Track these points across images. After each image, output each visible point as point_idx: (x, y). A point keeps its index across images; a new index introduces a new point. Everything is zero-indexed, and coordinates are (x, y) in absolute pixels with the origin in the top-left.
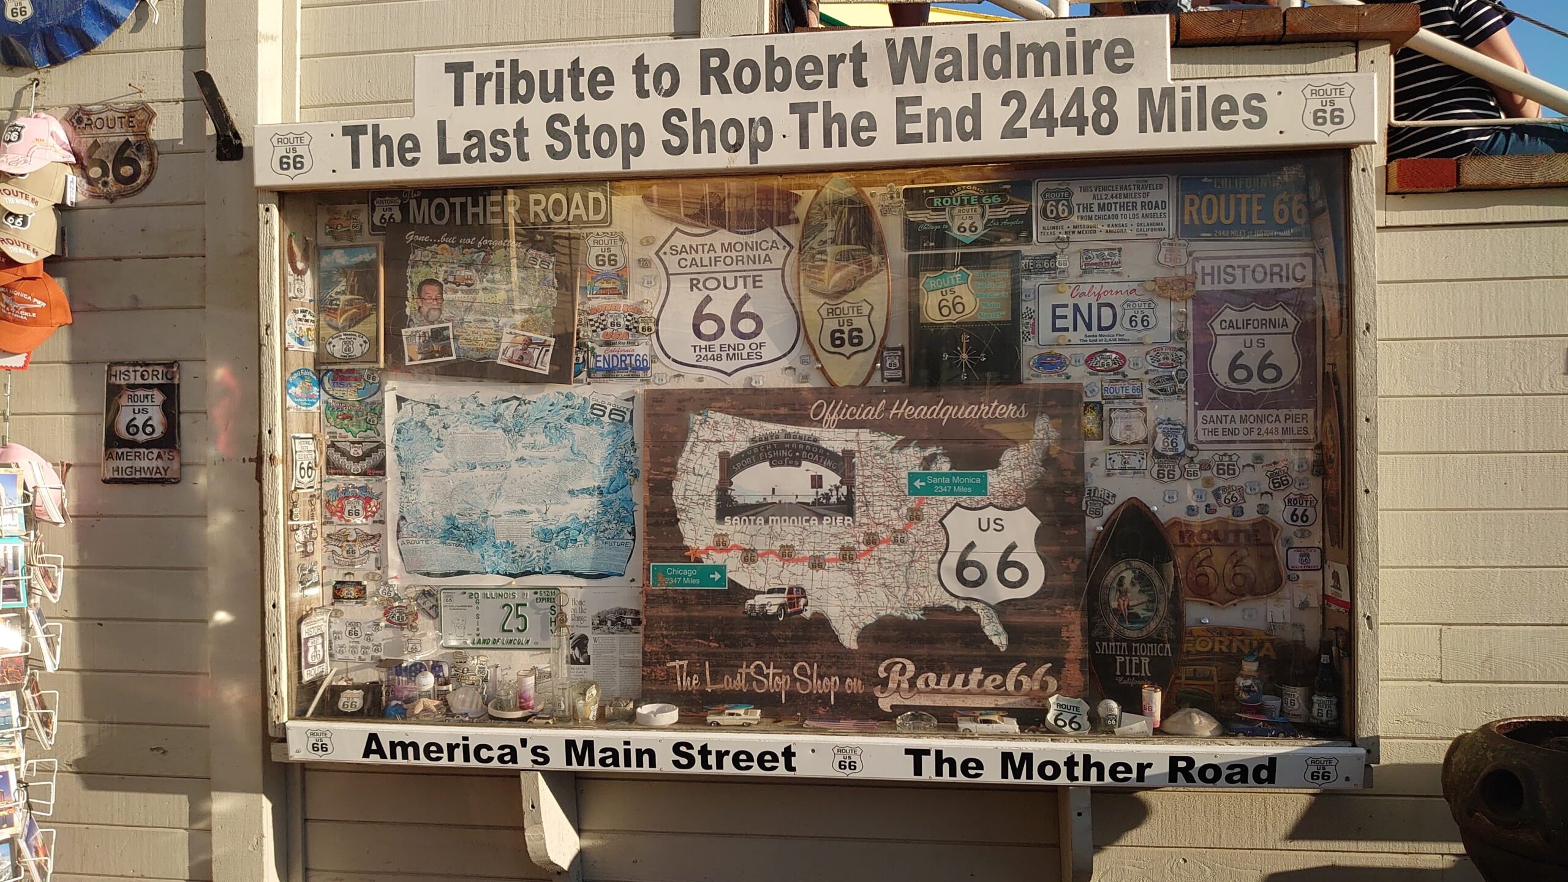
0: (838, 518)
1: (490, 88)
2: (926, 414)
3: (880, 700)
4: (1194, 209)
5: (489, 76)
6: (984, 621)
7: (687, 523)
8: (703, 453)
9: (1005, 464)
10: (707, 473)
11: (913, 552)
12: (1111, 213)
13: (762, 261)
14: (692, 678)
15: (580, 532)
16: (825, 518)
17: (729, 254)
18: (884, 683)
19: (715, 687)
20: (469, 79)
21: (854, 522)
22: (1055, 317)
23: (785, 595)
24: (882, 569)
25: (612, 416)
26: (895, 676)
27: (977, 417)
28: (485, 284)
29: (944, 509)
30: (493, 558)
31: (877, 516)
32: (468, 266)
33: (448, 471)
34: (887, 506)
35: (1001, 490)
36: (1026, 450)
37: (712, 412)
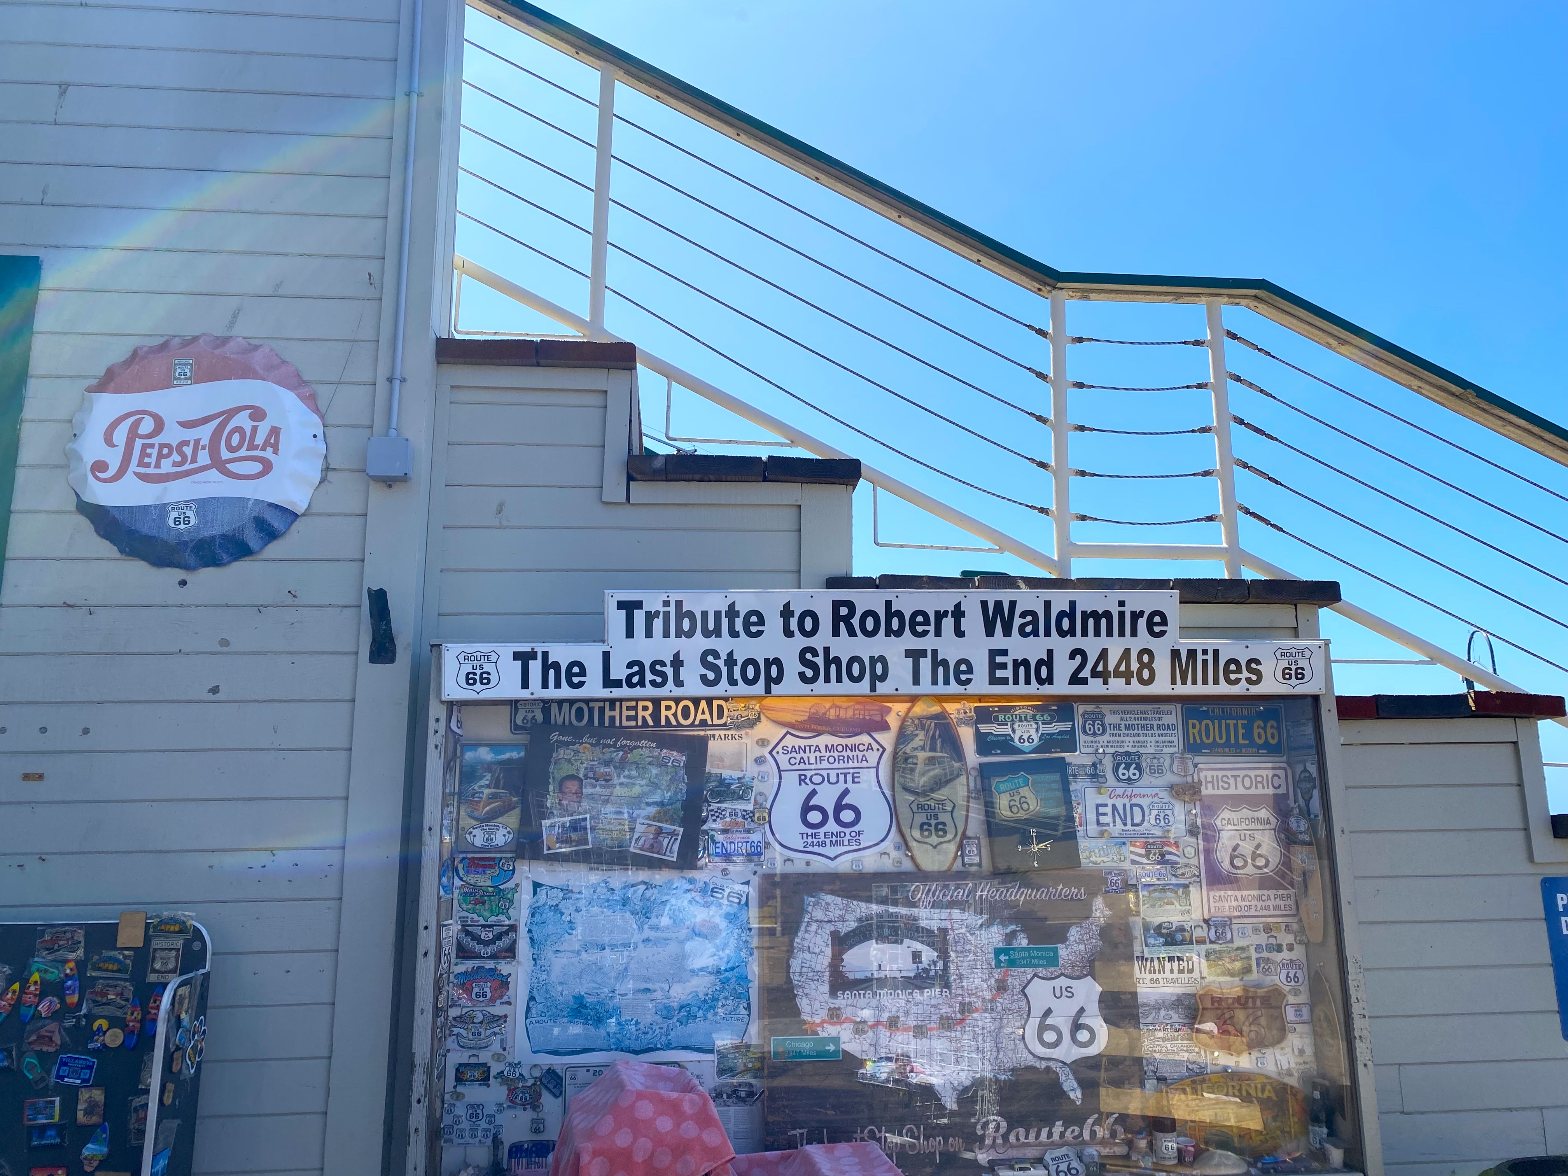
0: (937, 990)
1: (658, 624)
3: (978, 1156)
4: (1196, 731)
5: (657, 613)
7: (804, 998)
8: (816, 933)
9: (1072, 939)
10: (821, 951)
11: (1001, 1019)
12: (1135, 732)
13: (860, 760)
15: (699, 1008)
16: (926, 990)
17: (832, 753)
18: (981, 1140)
20: (639, 616)
21: (950, 993)
22: (1099, 814)
23: (893, 1063)
24: (975, 1036)
25: (731, 899)
26: (990, 1133)
27: (1047, 899)
28: (622, 780)
29: (1025, 980)
31: (970, 987)
32: (607, 763)
33: (578, 953)
34: (978, 978)
35: (1070, 962)
36: (1087, 926)
37: (824, 894)
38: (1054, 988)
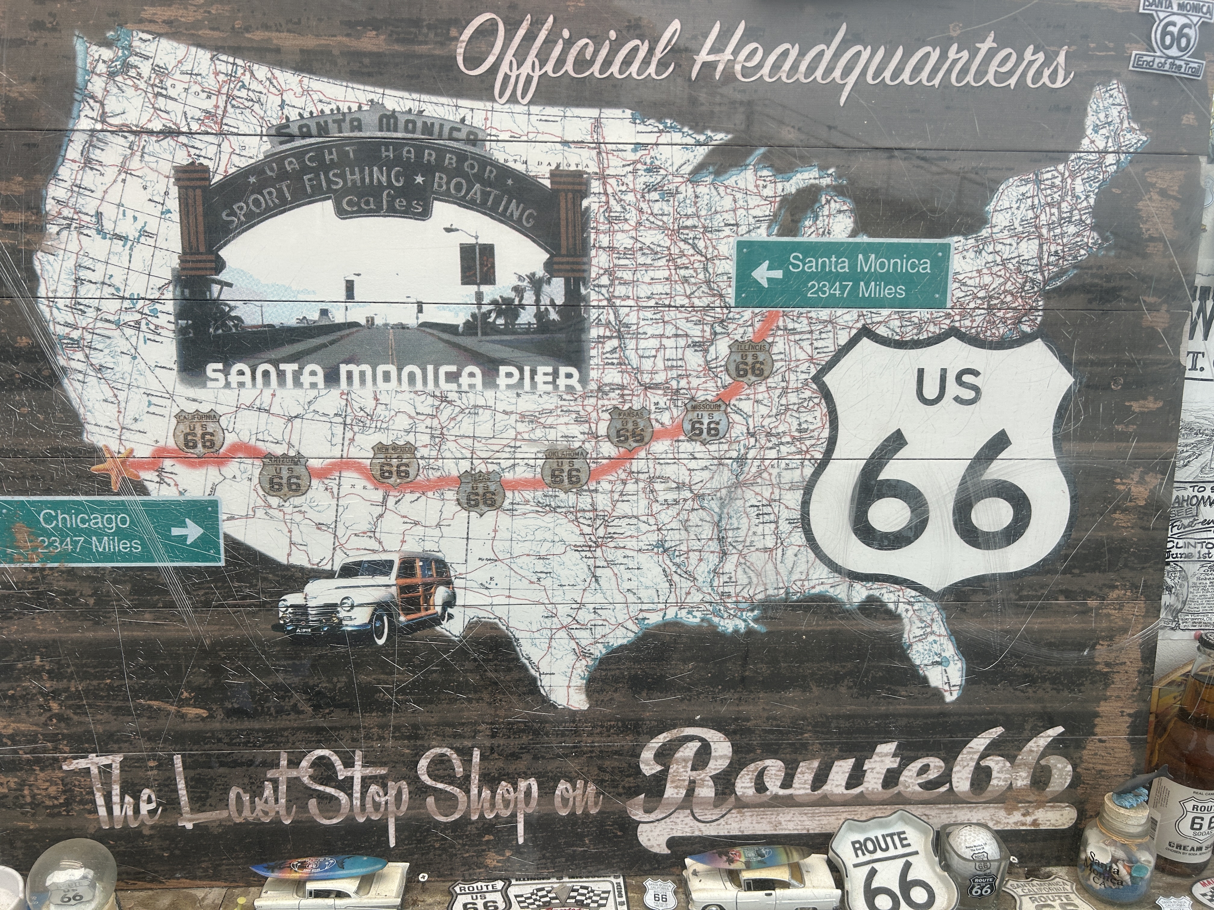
0: (541, 370)
2: (794, 68)
3: (641, 828)
6: (912, 630)
8: (124, 169)
9: (1000, 220)
10: (144, 232)
11: (741, 460)
14: (137, 798)
16: (503, 369)
19: (204, 817)
21: (583, 381)
23: (392, 579)
24: (656, 507)
27: (936, 82)
29: (829, 344)
31: (647, 365)
34: (676, 336)
35: (982, 294)
36: (1058, 182)
37: (145, 36)
38: (921, 372)
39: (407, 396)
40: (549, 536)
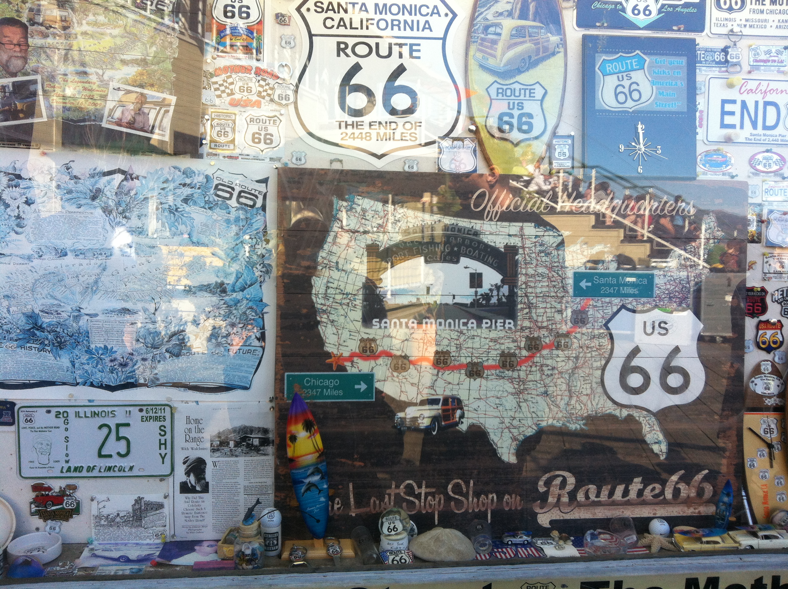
0: (499, 321)
3: (539, 516)
6: (646, 429)
7: (329, 326)
8: (348, 245)
9: (672, 264)
10: (353, 269)
11: (577, 358)
12: (781, 8)
13: (421, 28)
14: (333, 502)
15: (197, 336)
16: (484, 321)
17: (383, 16)
18: (544, 497)
19: (360, 511)
21: (515, 325)
22: (724, 113)
23: (439, 406)
24: (544, 377)
25: (242, 200)
26: (555, 490)
28: (86, 28)
29: (610, 311)
30: (86, 367)
31: (540, 319)
33: (29, 258)
34: (551, 308)
35: (667, 292)
36: (693, 250)
37: (359, 197)
38: (645, 323)
39: (448, 332)
40: (501, 389)
